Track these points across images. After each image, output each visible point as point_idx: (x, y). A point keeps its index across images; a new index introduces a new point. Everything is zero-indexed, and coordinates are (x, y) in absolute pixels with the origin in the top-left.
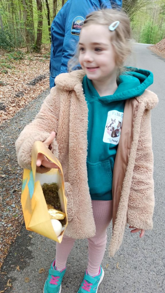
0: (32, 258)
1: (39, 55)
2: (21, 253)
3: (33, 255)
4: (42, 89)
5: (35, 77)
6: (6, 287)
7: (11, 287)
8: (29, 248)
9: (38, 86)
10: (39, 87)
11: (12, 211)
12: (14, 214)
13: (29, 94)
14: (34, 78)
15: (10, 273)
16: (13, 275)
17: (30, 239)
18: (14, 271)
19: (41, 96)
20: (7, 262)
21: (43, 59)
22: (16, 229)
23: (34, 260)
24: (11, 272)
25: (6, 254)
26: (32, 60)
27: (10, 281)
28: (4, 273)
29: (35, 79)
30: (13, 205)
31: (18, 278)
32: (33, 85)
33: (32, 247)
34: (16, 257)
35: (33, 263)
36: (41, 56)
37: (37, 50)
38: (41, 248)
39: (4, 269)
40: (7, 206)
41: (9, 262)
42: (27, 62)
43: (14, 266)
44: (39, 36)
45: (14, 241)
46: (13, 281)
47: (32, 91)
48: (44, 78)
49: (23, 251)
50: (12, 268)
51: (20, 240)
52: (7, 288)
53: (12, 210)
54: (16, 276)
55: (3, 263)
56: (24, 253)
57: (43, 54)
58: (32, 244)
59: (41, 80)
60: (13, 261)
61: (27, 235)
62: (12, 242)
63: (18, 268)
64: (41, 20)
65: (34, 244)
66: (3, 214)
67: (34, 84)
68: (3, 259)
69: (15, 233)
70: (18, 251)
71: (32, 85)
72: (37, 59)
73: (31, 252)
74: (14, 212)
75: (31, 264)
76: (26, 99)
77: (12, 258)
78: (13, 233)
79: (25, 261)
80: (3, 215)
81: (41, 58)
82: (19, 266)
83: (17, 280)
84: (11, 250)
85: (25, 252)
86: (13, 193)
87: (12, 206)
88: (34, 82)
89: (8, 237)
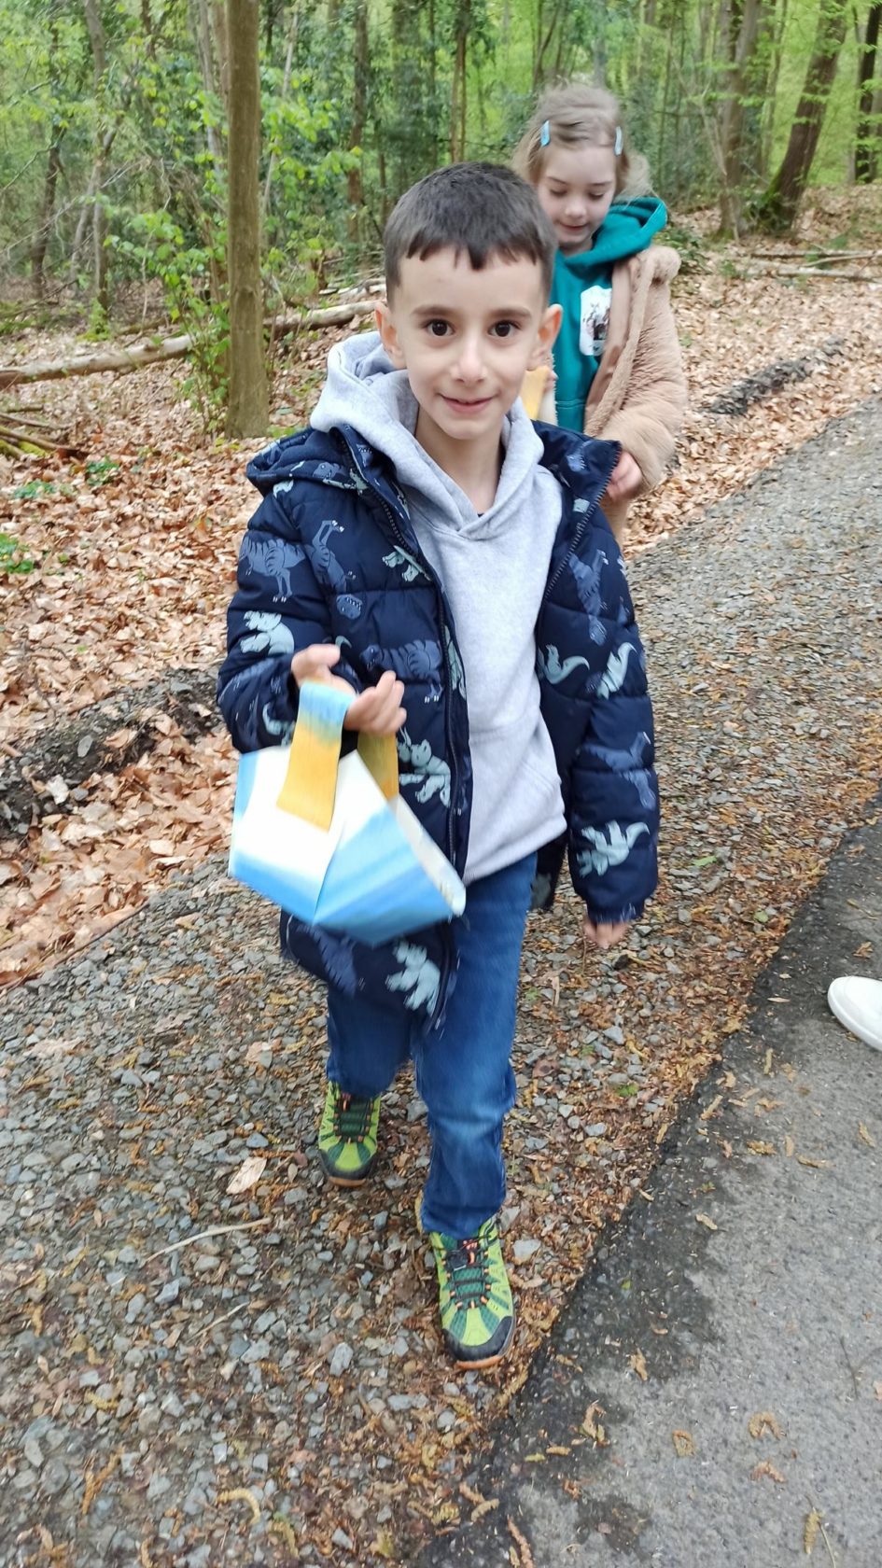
0: (712, 1338)
1: (782, 248)
2: (655, 1293)
3: (719, 1324)
4: (780, 437)
5: (751, 368)
6: (577, 1436)
7: (601, 1447)
8: (697, 1279)
9: (759, 422)
10: (762, 426)
11: (611, 1060)
12: (617, 1078)
13: (706, 460)
14: (745, 376)
15: (598, 1373)
16: (613, 1390)
17: (704, 1235)
18: (617, 1369)
19: (775, 476)
20: (584, 1311)
21: (802, 270)
22: (630, 1161)
23: (723, 1351)
24: (603, 1371)
25: (578, 1271)
26: (738, 277)
27: (596, 1412)
28: (569, 1362)
29: (751, 382)
30: (616, 1033)
31: (636, 1415)
32: (731, 413)
33: (716, 1279)
34: (629, 1304)
35: (716, 1366)
36: (794, 256)
37: (773, 224)
38: (760, 1305)
39: (567, 1339)
40: (583, 1028)
41: (592, 1316)
42: (714, 286)
43: (618, 1345)
44: (804, 141)
45: (617, 1217)
46: (614, 1422)
47: (726, 447)
48: (799, 376)
49: (664, 1285)
50: (609, 1350)
51: (650, 1222)
52: (585, 1444)
53: (607, 1053)
54: (626, 1401)
55: (564, 1312)
56: (668, 1296)
57: (802, 245)
58: (712, 1263)
59: (777, 386)
60: (613, 1317)
61: (687, 1208)
62: (608, 1219)
63: (638, 1362)
64: (833, 50)
65: (722, 1270)
66: (562, 1063)
67: (738, 407)
68: (562, 1290)
69: (623, 1175)
70: (640, 1273)
71: (727, 413)
72: (769, 274)
73: (705, 1305)
74: (619, 1070)
75: (705, 1365)
76: (687, 486)
77: (607, 1298)
78: (612, 1175)
79: (675, 1339)
80: (566, 1070)
81: (790, 268)
82: (644, 1353)
83: (632, 1423)
84: (602, 1255)
85: (674, 1295)
86: (616, 968)
87: (607, 1032)
88: (739, 400)
89: (588, 1185)
